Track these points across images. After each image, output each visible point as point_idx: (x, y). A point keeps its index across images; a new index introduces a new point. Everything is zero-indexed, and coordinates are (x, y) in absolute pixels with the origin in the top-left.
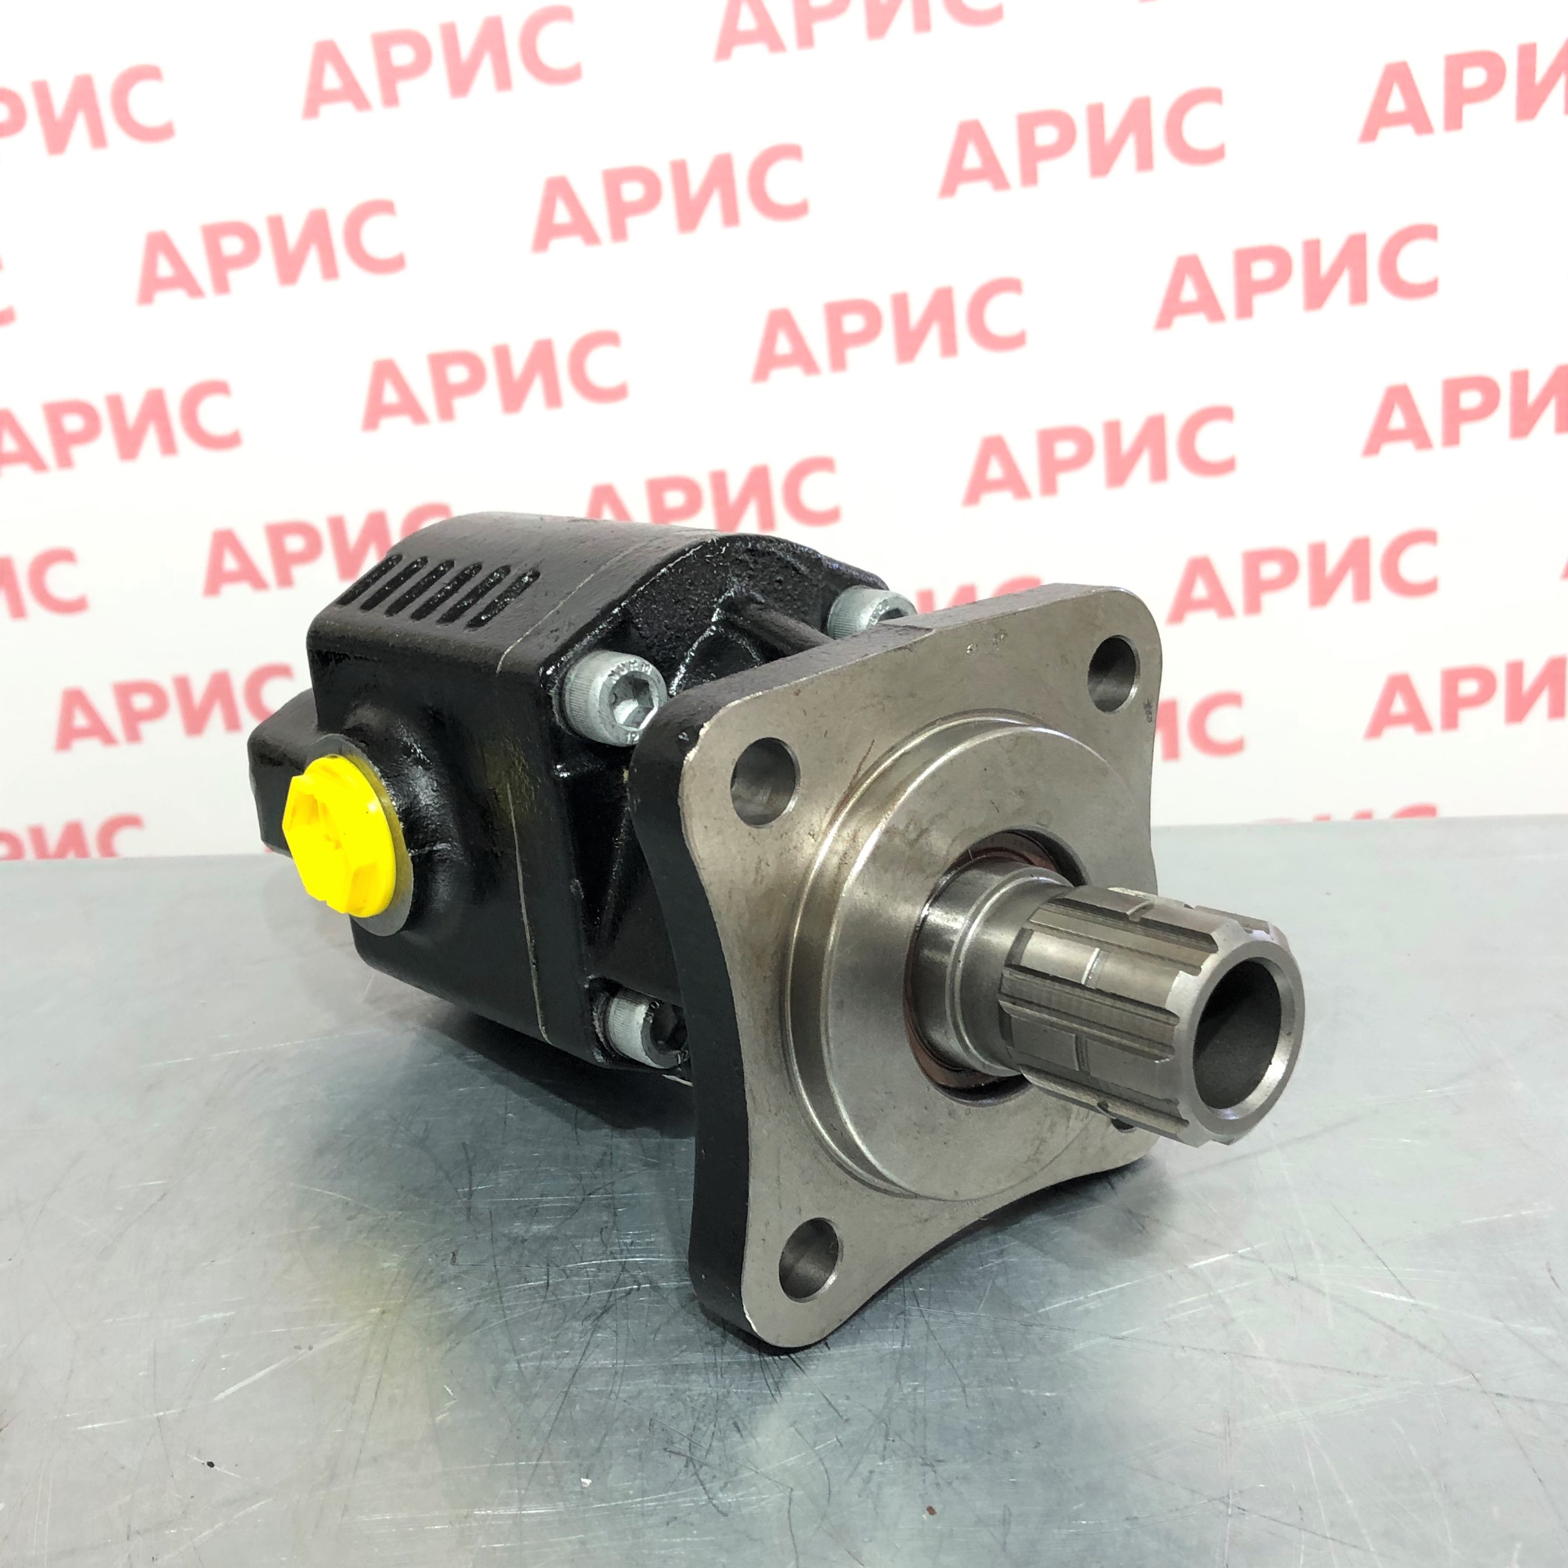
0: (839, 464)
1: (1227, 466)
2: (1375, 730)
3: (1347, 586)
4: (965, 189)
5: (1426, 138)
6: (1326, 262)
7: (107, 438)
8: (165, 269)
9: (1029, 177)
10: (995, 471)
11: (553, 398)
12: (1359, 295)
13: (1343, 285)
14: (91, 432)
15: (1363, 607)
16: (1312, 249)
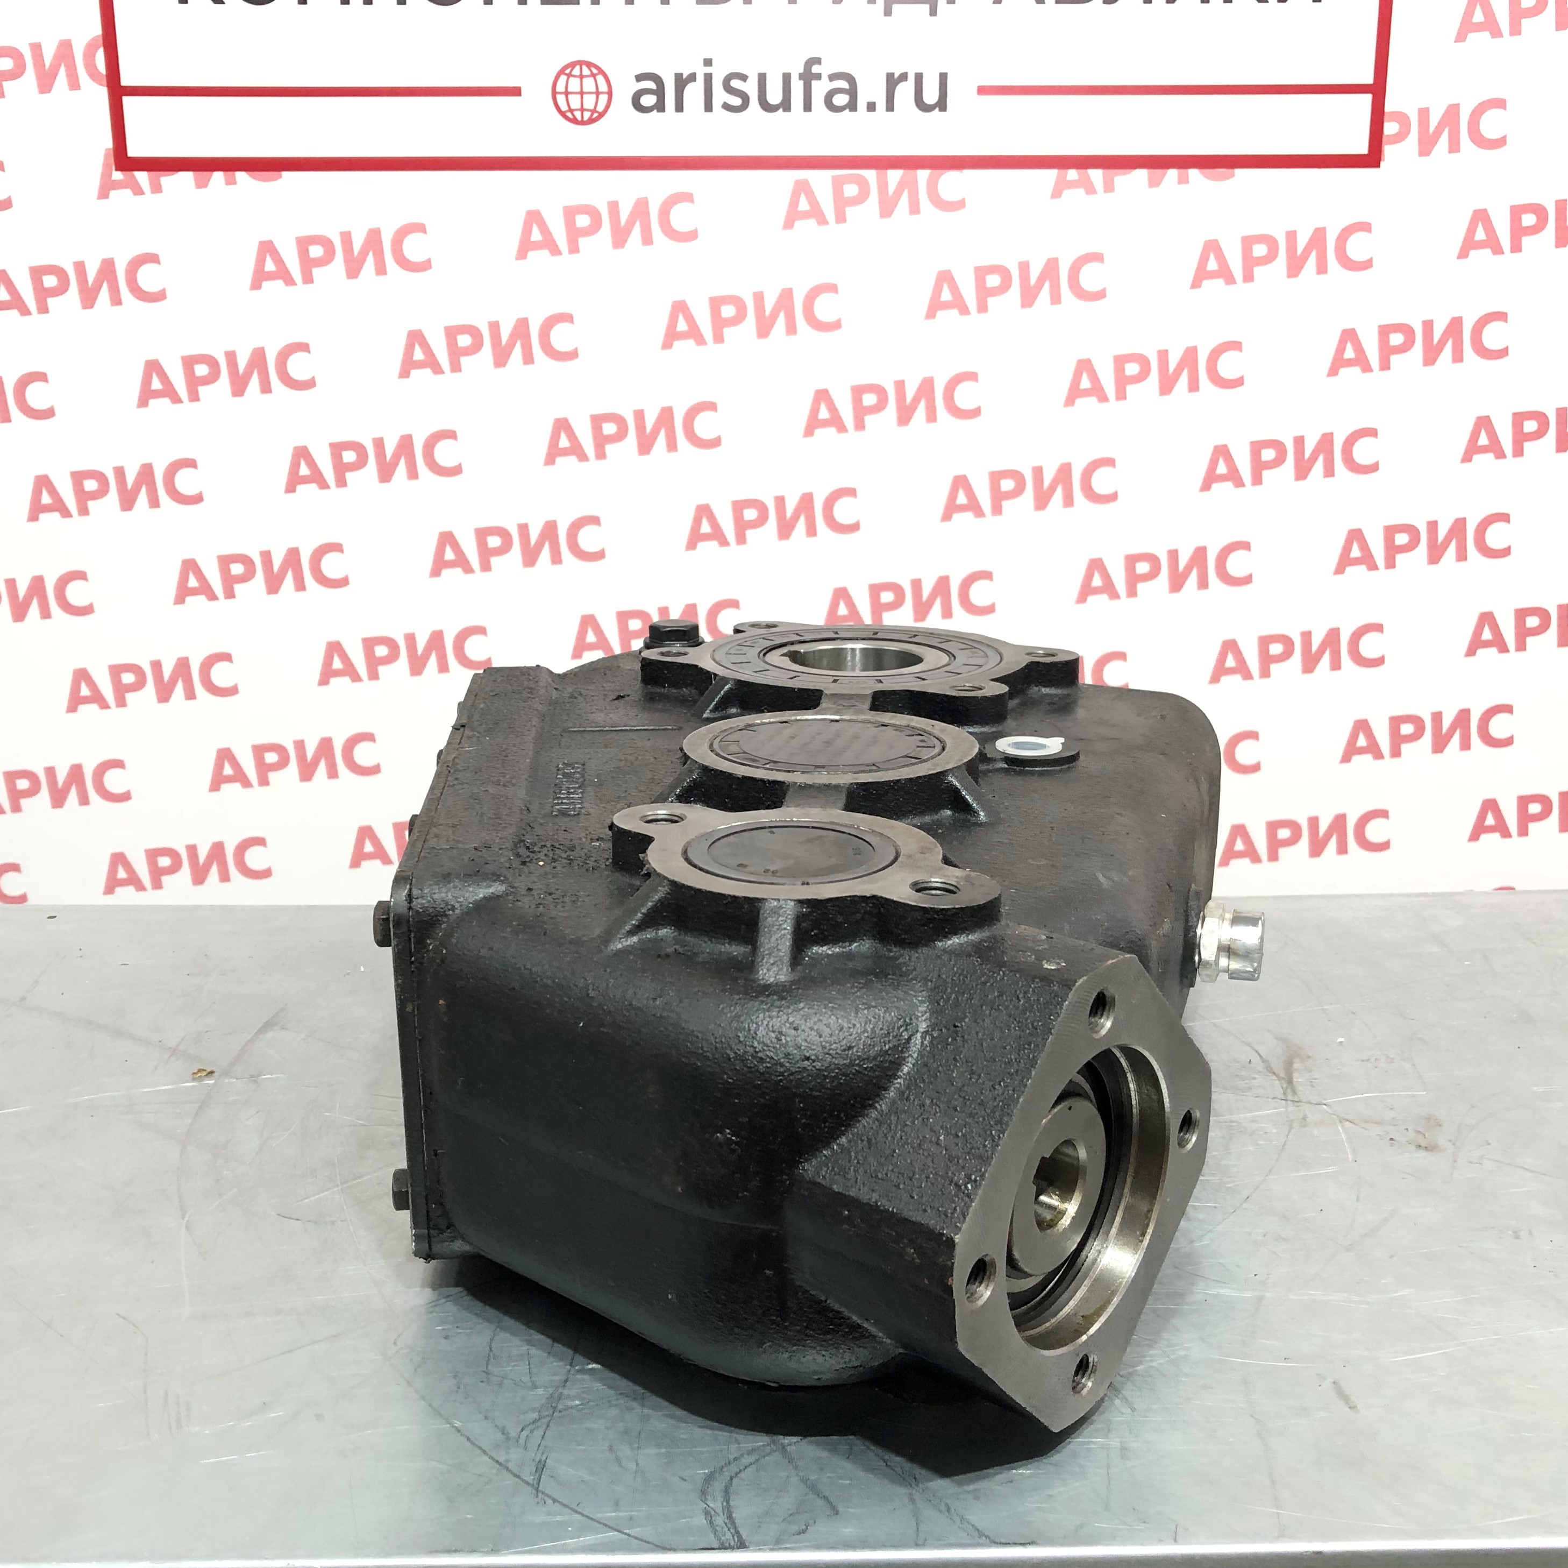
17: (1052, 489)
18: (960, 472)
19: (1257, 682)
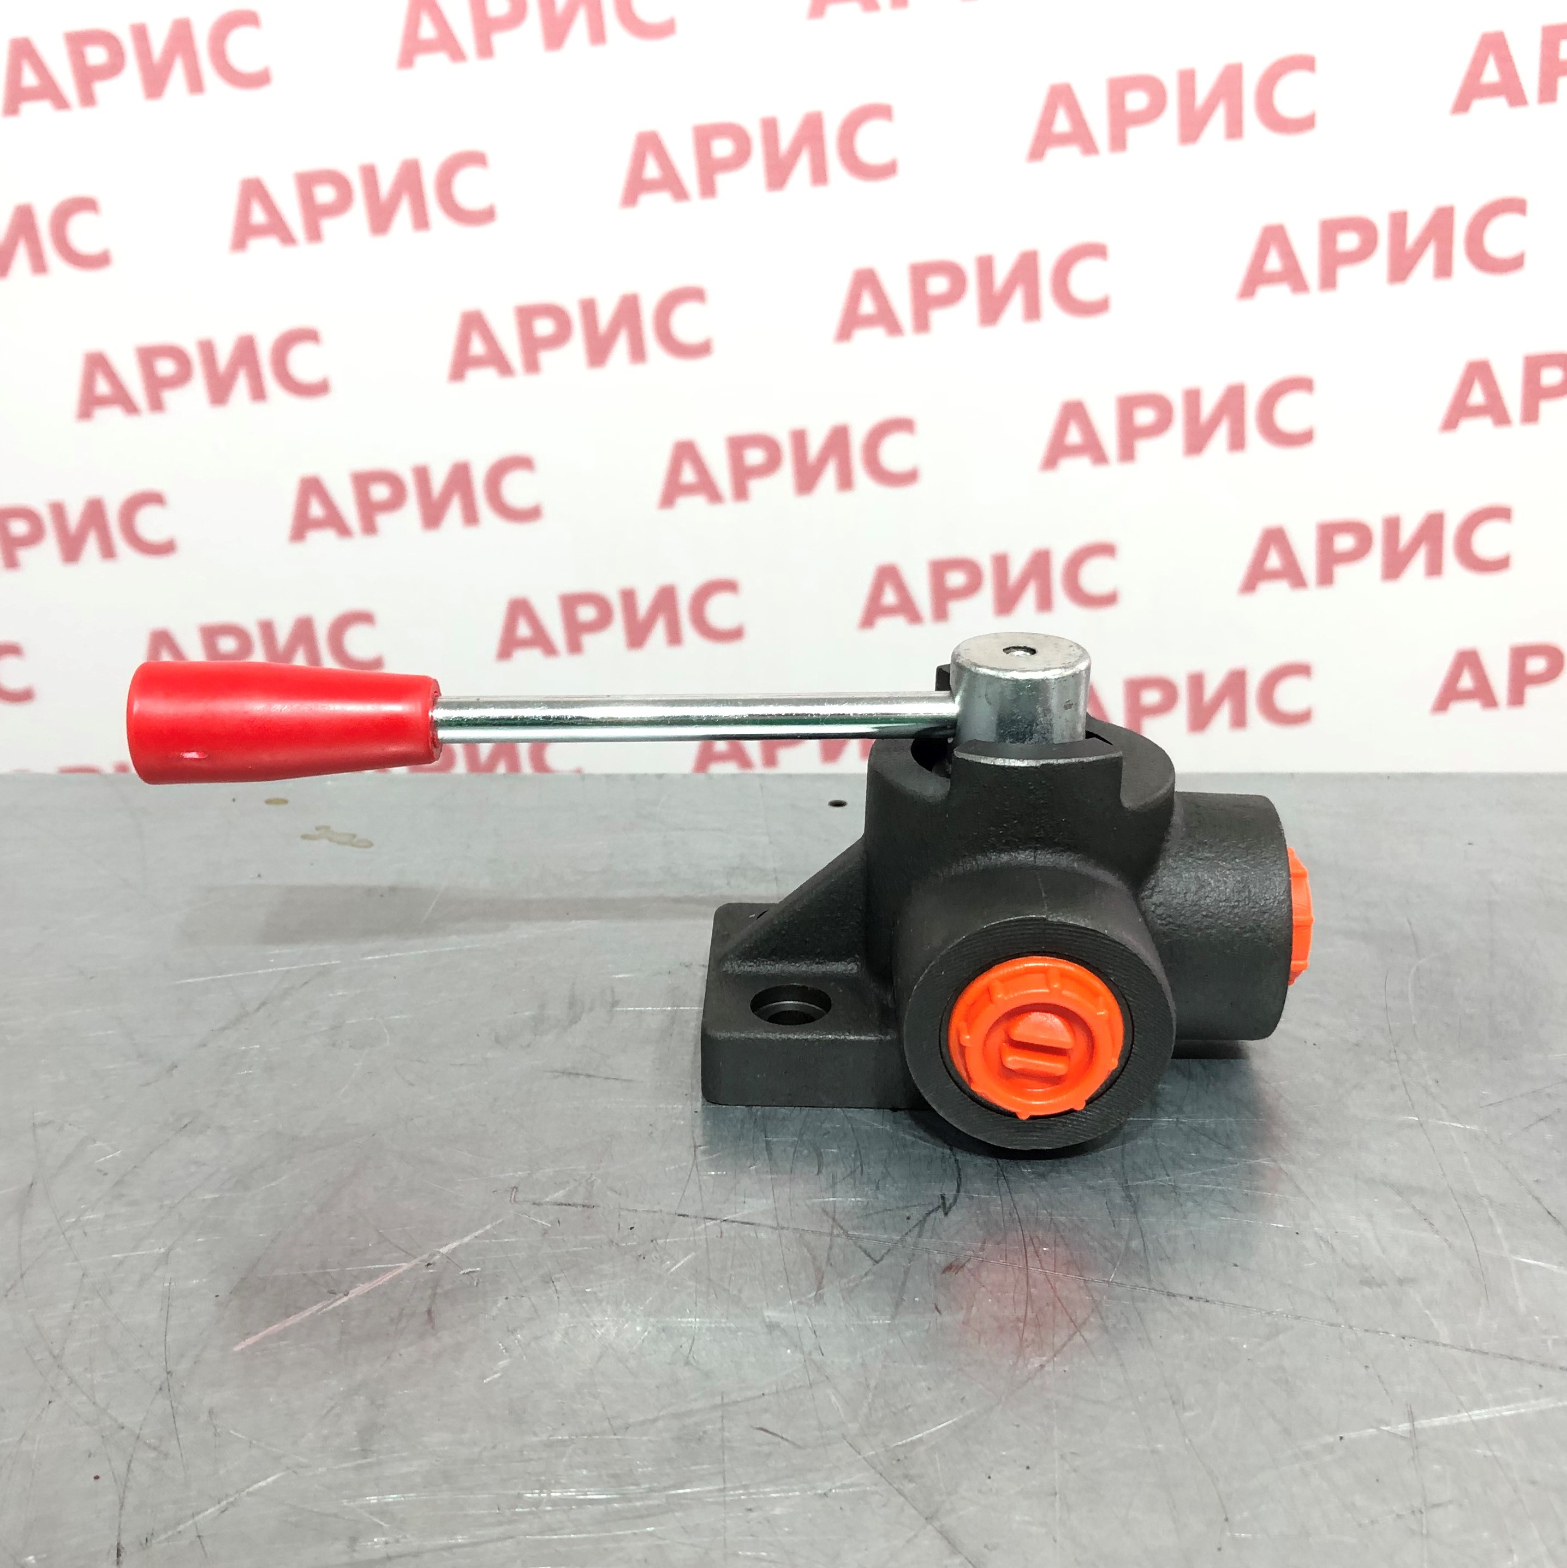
0: (920, 426)
1: (1305, 438)
2: (1442, 705)
3: (1419, 561)
4: (1054, 154)
5: (1519, 111)
6: (1413, 232)
7: (198, 383)
8: (258, 216)
9: (1118, 142)
10: (1074, 436)
11: (638, 353)
12: (1444, 269)
13: (1428, 259)
14: (182, 377)
15: (1435, 582)
16: (1399, 221)
17: (1210, 107)
18: (1059, 79)
19: (1517, 428)
